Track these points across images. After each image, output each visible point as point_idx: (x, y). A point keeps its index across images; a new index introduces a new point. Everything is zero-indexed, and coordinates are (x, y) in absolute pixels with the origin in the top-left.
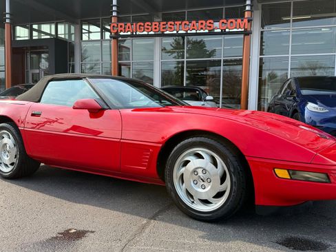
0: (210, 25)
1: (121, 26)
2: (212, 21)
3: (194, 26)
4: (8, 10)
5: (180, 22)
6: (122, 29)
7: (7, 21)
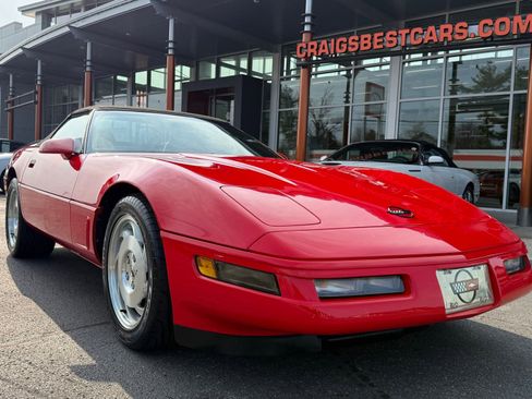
0: (461, 31)
1: (312, 47)
2: (465, 25)
3: (431, 35)
4: (171, 38)
5: (408, 31)
6: (314, 50)
7: (170, 52)
